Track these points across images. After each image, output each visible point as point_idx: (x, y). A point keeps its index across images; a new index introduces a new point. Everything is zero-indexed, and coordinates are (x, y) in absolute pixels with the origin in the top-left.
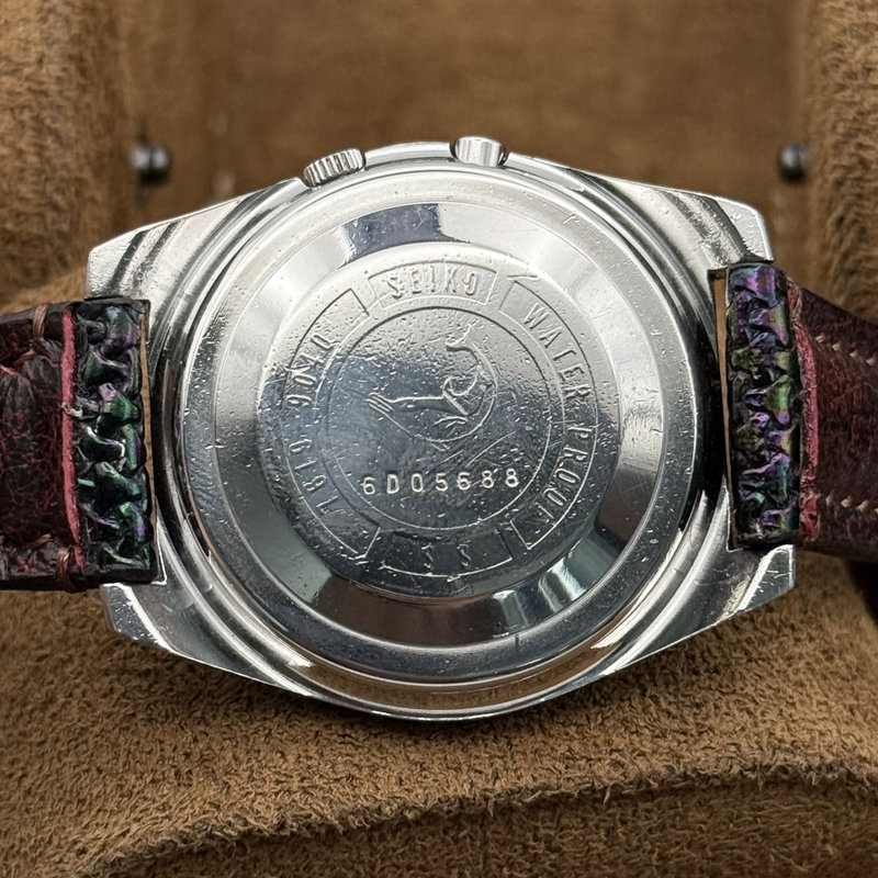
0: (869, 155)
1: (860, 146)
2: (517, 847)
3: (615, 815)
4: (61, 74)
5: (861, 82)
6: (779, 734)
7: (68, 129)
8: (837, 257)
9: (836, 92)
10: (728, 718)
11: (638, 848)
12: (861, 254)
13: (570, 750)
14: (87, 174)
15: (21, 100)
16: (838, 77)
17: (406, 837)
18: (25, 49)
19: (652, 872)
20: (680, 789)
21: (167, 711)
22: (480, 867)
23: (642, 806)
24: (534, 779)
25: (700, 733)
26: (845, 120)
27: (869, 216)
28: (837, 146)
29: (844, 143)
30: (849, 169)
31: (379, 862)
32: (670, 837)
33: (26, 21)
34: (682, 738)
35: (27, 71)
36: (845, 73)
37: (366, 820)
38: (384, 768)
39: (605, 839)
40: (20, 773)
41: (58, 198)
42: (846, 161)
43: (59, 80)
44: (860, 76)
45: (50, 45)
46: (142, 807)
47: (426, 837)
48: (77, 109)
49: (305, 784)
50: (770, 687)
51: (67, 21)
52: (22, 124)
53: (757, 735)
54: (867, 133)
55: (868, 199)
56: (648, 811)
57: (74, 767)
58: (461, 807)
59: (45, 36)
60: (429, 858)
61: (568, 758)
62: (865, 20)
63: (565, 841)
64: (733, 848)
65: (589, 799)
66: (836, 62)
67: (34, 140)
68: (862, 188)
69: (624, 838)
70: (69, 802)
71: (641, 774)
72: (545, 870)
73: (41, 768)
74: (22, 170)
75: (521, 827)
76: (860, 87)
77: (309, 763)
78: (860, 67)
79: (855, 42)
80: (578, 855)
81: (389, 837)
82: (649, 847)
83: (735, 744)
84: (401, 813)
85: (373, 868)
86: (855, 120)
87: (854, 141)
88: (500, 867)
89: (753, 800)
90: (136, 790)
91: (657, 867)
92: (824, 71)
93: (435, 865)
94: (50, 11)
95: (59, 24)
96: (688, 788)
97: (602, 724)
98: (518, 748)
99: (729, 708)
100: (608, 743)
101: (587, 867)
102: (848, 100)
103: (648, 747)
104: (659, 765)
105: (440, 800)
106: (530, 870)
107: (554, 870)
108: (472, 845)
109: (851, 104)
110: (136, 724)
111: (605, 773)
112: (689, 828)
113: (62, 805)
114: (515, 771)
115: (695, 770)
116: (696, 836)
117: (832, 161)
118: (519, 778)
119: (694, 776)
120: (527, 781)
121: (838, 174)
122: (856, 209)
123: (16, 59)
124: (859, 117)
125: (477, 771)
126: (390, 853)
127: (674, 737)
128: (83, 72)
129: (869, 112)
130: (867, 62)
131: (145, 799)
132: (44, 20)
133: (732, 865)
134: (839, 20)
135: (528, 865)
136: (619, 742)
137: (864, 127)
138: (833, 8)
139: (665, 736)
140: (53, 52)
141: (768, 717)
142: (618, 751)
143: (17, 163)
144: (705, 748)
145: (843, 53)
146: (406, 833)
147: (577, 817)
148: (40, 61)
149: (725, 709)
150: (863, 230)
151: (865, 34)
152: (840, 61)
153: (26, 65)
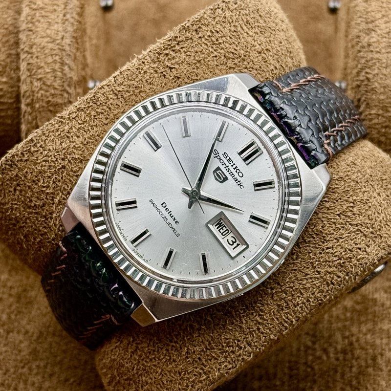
0: (370, 76)
1: (367, 73)
4: (70, 43)
5: (367, 49)
9: (358, 53)
12: (367, 113)
15: (55, 52)
16: (358, 48)
18: (57, 34)
26: (360, 63)
27: (370, 99)
28: (358, 74)
29: (360, 71)
30: (362, 81)
33: (57, 23)
35: (58, 42)
36: (361, 46)
42: (361, 78)
43: (69, 45)
44: (366, 47)
45: (66, 32)
51: (72, 24)
52: (56, 61)
54: (369, 68)
55: (370, 92)
59: (64, 29)
62: (368, 27)
67: (60, 67)
68: (367, 88)
76: (367, 51)
78: (366, 44)
79: (364, 35)
86: (365, 63)
87: (364, 71)
92: (353, 46)
94: (66, 20)
95: (70, 25)
102: (362, 56)
109: (363, 57)
117: (356, 78)
121: (358, 83)
122: (365, 96)
123: (53, 37)
124: (366, 63)
128: (78, 43)
129: (370, 61)
130: (369, 42)
132: (64, 23)
134: (358, 27)
137: (368, 66)
138: (356, 23)
140: (67, 35)
145: (360, 39)
148: (62, 38)
150: (368, 104)
151: (368, 32)
152: (359, 42)
153: (57, 40)
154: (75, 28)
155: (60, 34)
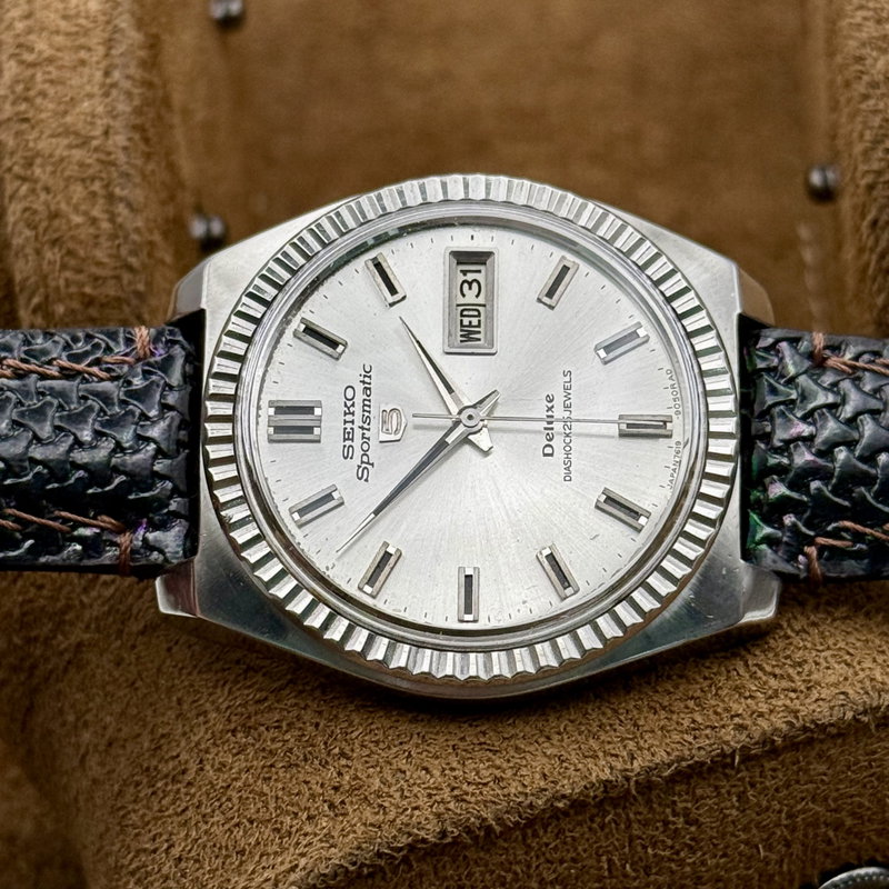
2: (658, 824)
3: (744, 778)
4: (127, 144)
6: (879, 678)
7: (138, 195)
8: (874, 257)
9: (860, 103)
10: (830, 672)
11: (767, 809)
13: (694, 721)
14: (157, 237)
15: (91, 172)
16: (861, 88)
17: (556, 831)
18: (91, 123)
19: (782, 832)
20: (799, 743)
21: (305, 756)
22: (627, 850)
23: (768, 765)
24: (668, 753)
25: (808, 689)
28: (866, 153)
29: (873, 149)
30: (879, 173)
31: (534, 859)
32: (795, 794)
34: (793, 695)
35: (95, 143)
36: (868, 83)
37: (520, 817)
38: (526, 766)
39: (737, 804)
40: (166, 845)
41: (133, 261)
42: (876, 166)
43: (125, 148)
44: (881, 85)
45: (115, 117)
46: (304, 843)
47: (575, 828)
48: (144, 176)
49: (456, 792)
50: (859, 640)
52: (94, 194)
53: (861, 682)
56: (774, 770)
57: (223, 825)
58: (605, 791)
60: (580, 848)
61: (694, 729)
62: (883, 32)
63: (701, 811)
64: (852, 797)
65: (721, 765)
66: (859, 74)
67: (105, 208)
69: (755, 800)
70: (227, 857)
71: (764, 733)
72: (686, 845)
73: (187, 835)
74: (97, 237)
75: (660, 804)
76: (883, 96)
77: (454, 774)
78: (881, 77)
79: (874, 54)
80: (714, 825)
81: (541, 833)
82: (778, 807)
83: (843, 693)
84: (552, 805)
85: (529, 867)
86: (881, 127)
87: (882, 147)
88: (645, 847)
89: (866, 745)
90: (294, 829)
91: (786, 826)
92: (847, 84)
93: (585, 856)
96: (808, 740)
97: (716, 694)
98: (645, 729)
99: (827, 662)
100: (727, 710)
101: (723, 835)
102: (873, 108)
103: (764, 708)
104: (779, 722)
105: (585, 787)
106: (672, 847)
107: (693, 843)
108: (617, 829)
109: (876, 112)
110: (277, 773)
111: (732, 738)
112: (811, 782)
113: (220, 861)
114: (649, 749)
115: (813, 721)
116: (818, 788)
117: (863, 168)
118: (653, 755)
119: (813, 727)
120: (661, 756)
121: (869, 179)
123: (84, 133)
124: (884, 124)
125: (612, 755)
126: (544, 849)
127: (786, 696)
128: (146, 140)
131: (306, 835)
133: (853, 814)
134: (857, 34)
135: (669, 842)
136: (737, 708)
138: (851, 24)
139: (777, 697)
140: (118, 124)
141: (864, 665)
142: (738, 715)
143: (92, 230)
144: (817, 700)
145: (864, 65)
146: (556, 826)
147: (709, 786)
148: (106, 133)
149: (825, 664)
151: (884, 46)
152: (862, 72)
153: (94, 138)
154: (137, 102)
155: (99, 122)
